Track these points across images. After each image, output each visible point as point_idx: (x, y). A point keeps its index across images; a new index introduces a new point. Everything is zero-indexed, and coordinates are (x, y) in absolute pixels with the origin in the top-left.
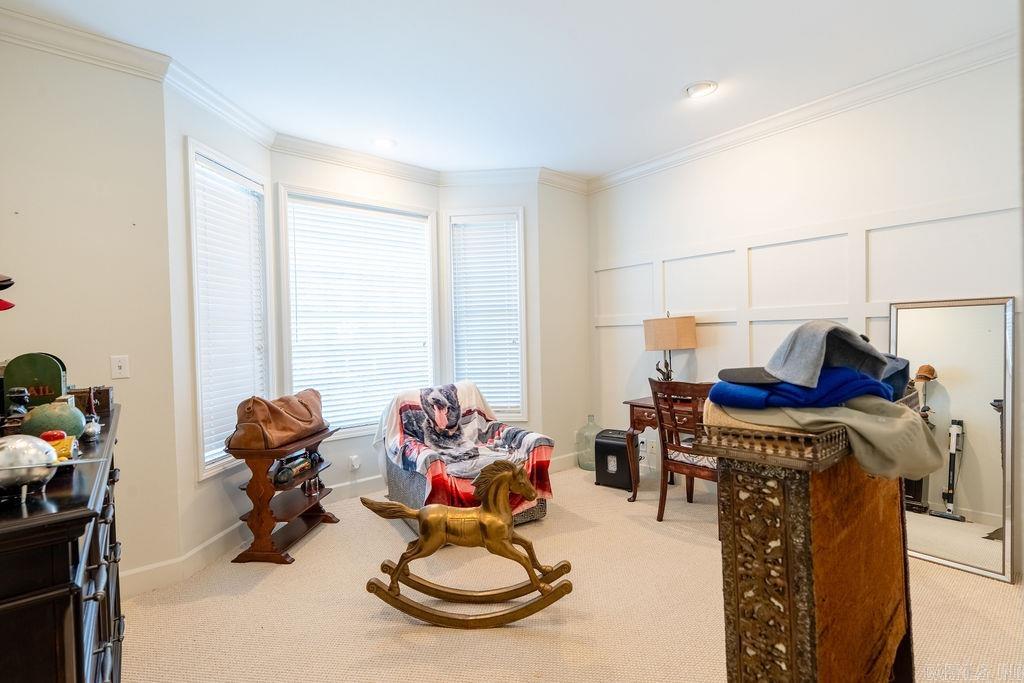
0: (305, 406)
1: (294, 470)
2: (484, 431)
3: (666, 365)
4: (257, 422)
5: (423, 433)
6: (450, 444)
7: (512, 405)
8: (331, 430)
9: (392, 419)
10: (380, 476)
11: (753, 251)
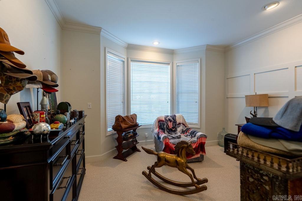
0: (132, 118)
1: (129, 136)
2: (184, 130)
3: (255, 112)
4: (119, 122)
5: (165, 129)
6: (173, 133)
7: (195, 122)
8: (139, 125)
9: (156, 124)
10: (153, 140)
11: (297, 68)
